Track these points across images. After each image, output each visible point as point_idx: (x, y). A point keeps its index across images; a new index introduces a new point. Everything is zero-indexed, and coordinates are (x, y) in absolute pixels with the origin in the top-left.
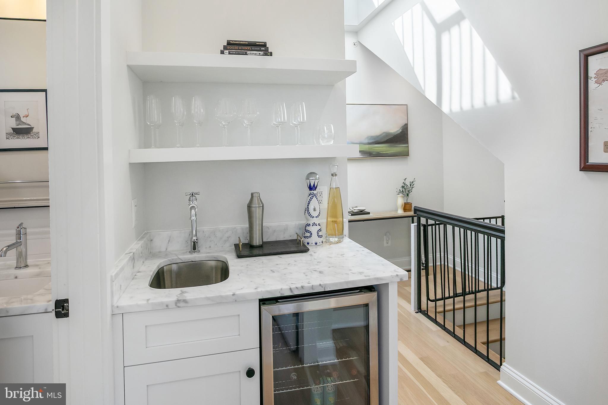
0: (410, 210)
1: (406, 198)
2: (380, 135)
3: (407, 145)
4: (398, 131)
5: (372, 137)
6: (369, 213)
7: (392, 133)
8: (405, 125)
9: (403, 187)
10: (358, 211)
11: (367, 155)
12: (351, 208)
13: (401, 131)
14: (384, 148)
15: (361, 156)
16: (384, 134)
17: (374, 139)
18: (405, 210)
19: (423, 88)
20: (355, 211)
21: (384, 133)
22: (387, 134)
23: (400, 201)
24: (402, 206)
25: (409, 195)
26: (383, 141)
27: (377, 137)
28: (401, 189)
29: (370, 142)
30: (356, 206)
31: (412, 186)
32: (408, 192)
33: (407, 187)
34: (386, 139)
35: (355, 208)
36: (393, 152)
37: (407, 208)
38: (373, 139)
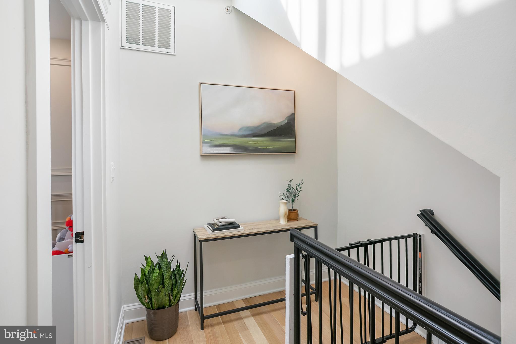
0: (296, 219)
1: (291, 204)
2: (260, 126)
3: (294, 139)
4: (282, 122)
5: (248, 128)
6: (239, 227)
7: (275, 123)
8: (291, 115)
9: (288, 190)
10: (225, 223)
11: (240, 150)
12: (215, 220)
13: (286, 121)
14: (264, 142)
15: (233, 151)
16: (265, 125)
17: (252, 130)
18: (289, 219)
19: (298, 38)
20: (220, 224)
21: (264, 123)
22: (269, 125)
23: (283, 209)
24: (285, 215)
25: (295, 201)
26: (263, 132)
27: (256, 128)
28: (286, 193)
29: (246, 134)
30: (223, 216)
31: (298, 189)
32: (293, 198)
33: (293, 190)
34: (266, 131)
35: (221, 220)
36: (275, 147)
37: (292, 216)
38: (249, 131)
